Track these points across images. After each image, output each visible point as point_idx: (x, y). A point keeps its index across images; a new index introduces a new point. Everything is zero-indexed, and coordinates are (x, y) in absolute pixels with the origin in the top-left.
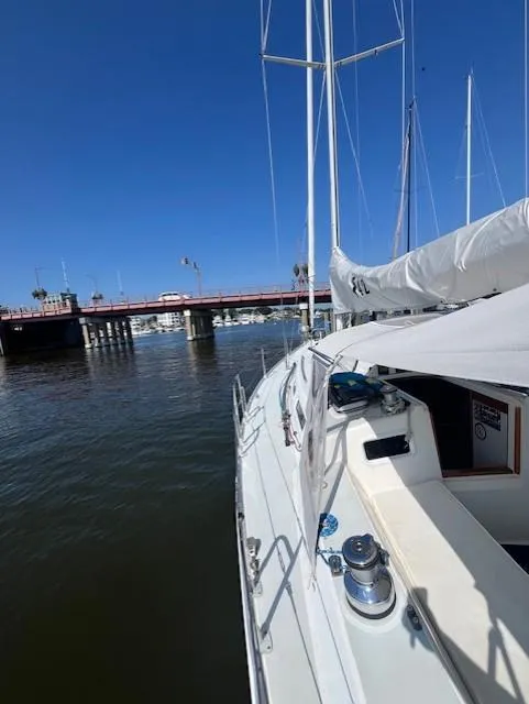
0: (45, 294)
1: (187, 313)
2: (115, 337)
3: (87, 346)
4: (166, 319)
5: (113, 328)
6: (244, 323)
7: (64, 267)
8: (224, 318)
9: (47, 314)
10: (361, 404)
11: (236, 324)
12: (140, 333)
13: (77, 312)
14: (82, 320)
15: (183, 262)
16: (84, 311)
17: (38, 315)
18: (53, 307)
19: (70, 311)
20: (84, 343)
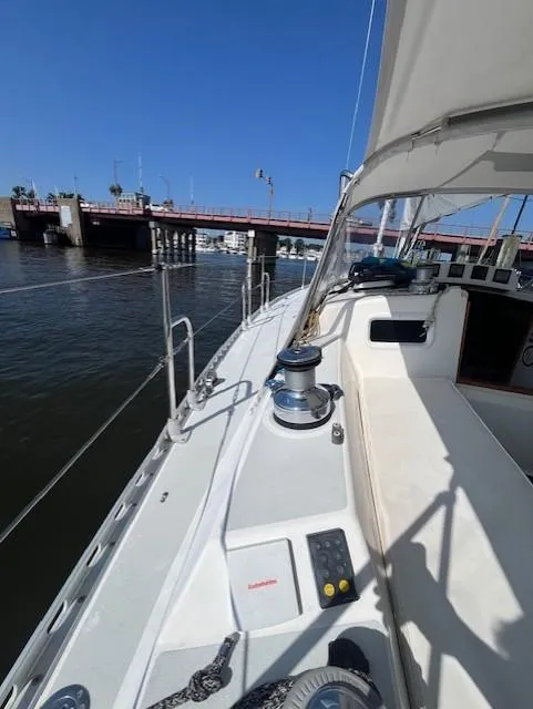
0: (120, 190)
1: (251, 234)
2: (180, 249)
3: (154, 251)
4: (232, 240)
5: (179, 240)
6: (309, 259)
7: (140, 165)
8: (289, 250)
9: (121, 212)
10: (386, 283)
11: (300, 258)
12: (204, 250)
13: (148, 213)
14: (152, 224)
15: (257, 175)
16: (154, 214)
17: (112, 212)
18: (126, 206)
19: (141, 212)
20: (151, 249)
